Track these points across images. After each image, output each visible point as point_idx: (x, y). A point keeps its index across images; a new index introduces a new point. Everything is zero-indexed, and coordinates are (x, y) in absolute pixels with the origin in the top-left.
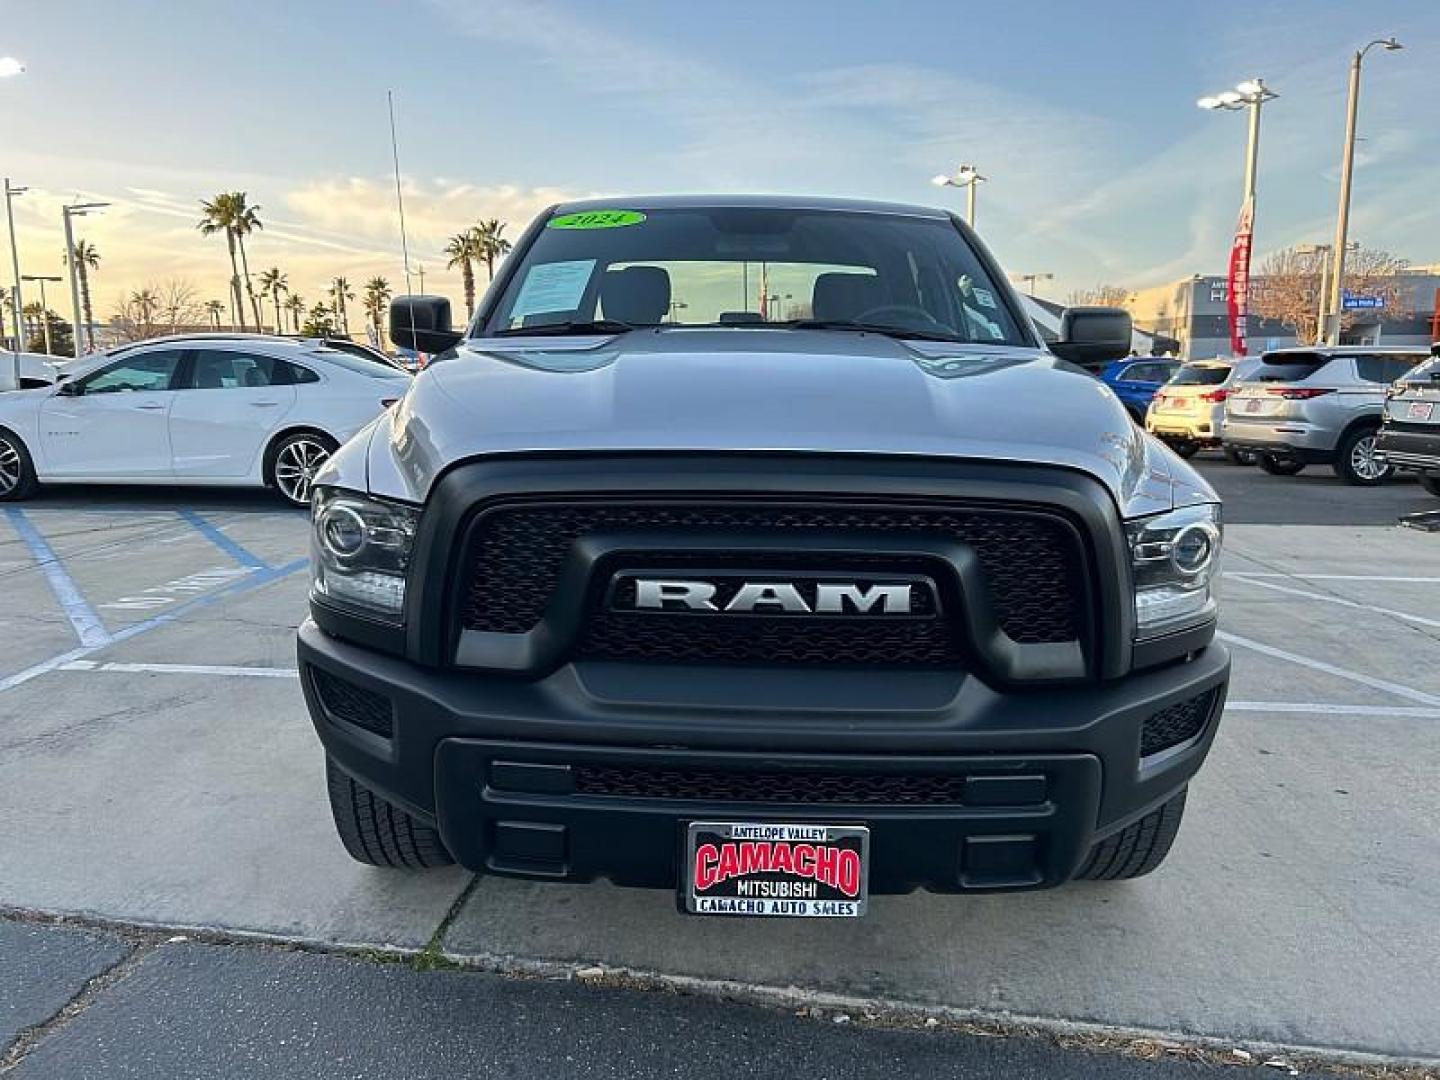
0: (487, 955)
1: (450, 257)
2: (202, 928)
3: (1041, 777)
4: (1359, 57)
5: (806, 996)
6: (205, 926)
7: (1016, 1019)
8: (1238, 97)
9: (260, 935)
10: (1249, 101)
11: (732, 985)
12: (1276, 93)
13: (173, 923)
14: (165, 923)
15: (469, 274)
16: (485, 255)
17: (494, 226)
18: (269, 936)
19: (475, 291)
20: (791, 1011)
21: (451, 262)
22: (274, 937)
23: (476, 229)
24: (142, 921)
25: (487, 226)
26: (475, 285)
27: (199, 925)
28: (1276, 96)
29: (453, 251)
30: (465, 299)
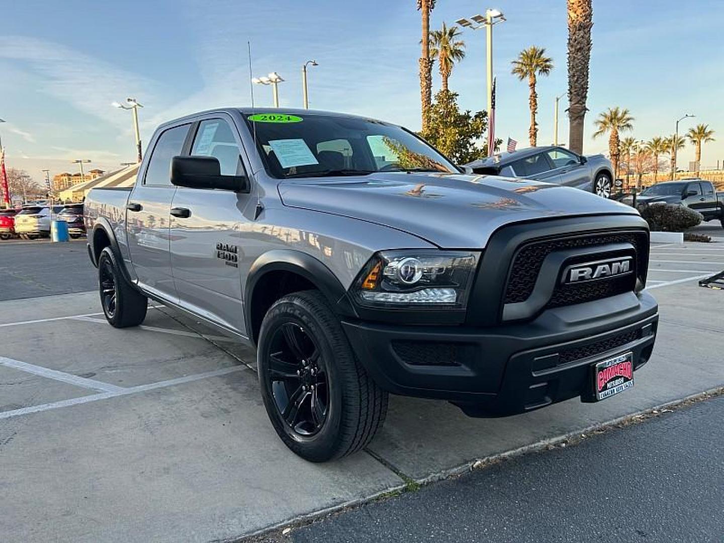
0: (433, 475)
2: (292, 520)
4: (305, 67)
5: (546, 442)
6: (293, 518)
7: (603, 424)
8: (268, 80)
9: (326, 510)
10: (272, 82)
11: (524, 448)
12: (283, 79)
13: (273, 525)
14: (268, 527)
18: (331, 509)
20: (547, 448)
22: (333, 508)
24: (253, 532)
27: (289, 519)
28: (283, 81)
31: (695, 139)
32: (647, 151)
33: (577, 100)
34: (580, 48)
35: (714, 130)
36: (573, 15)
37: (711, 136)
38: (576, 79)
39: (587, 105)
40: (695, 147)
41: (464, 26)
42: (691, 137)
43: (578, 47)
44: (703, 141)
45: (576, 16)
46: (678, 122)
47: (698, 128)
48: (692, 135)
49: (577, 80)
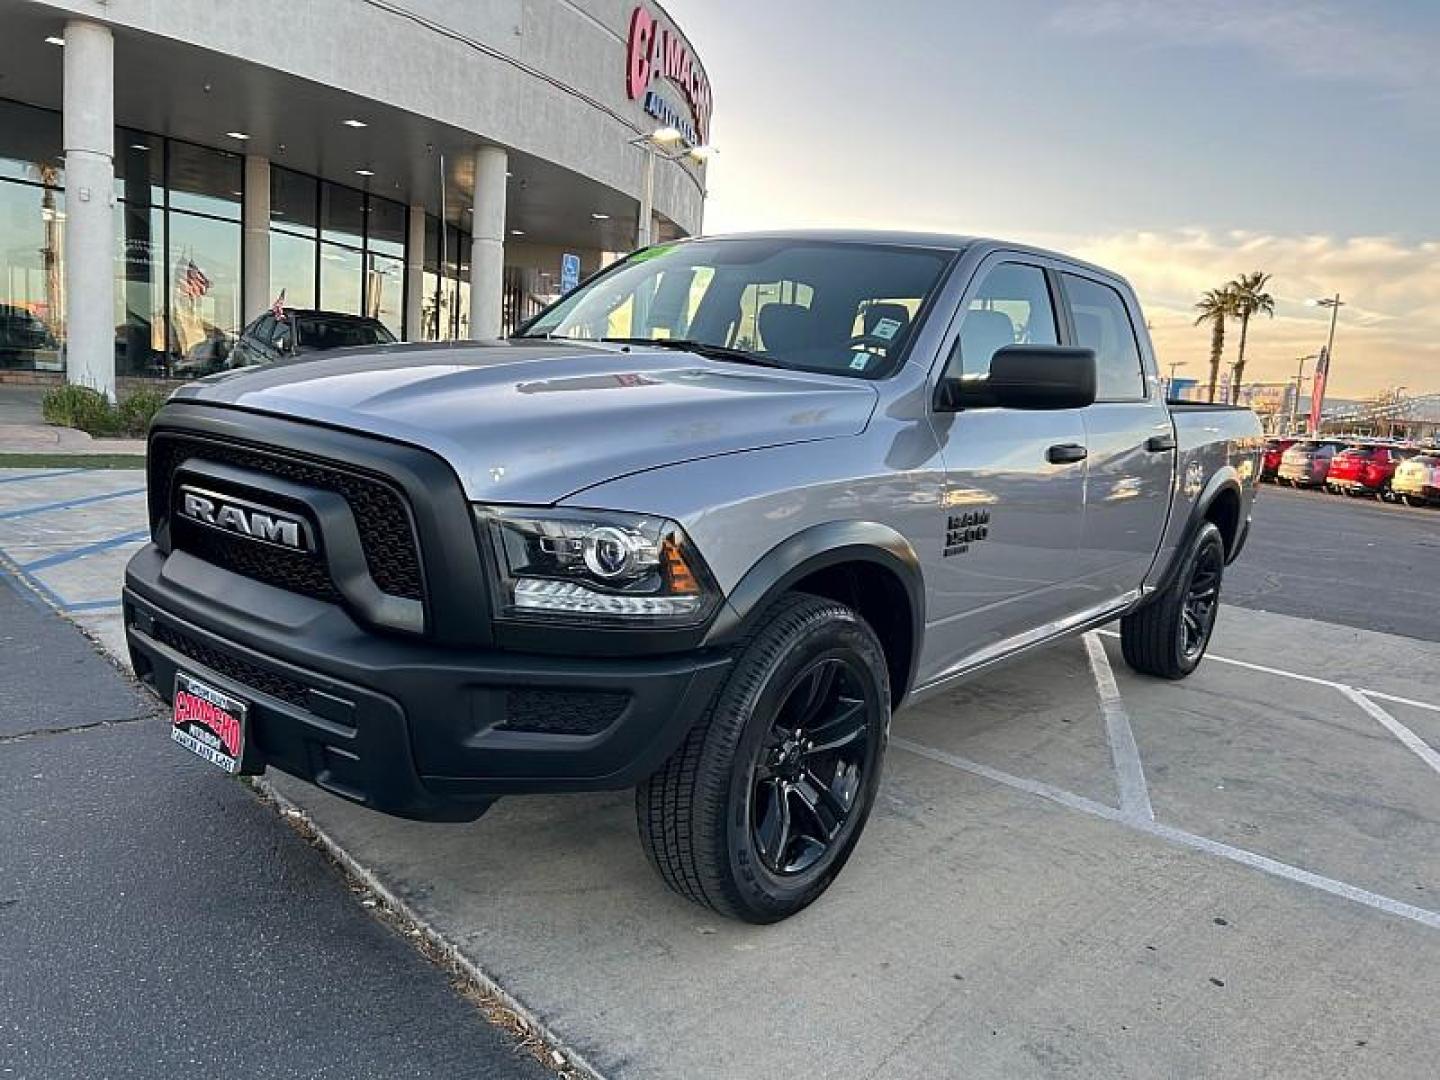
1: (1202, 312)
3: (352, 704)
15: (1219, 331)
16: (1241, 310)
17: (1257, 280)
19: (1223, 349)
21: (1201, 318)
23: (1235, 283)
25: (1249, 280)
26: (1225, 342)
29: (1206, 306)
30: (1210, 356)
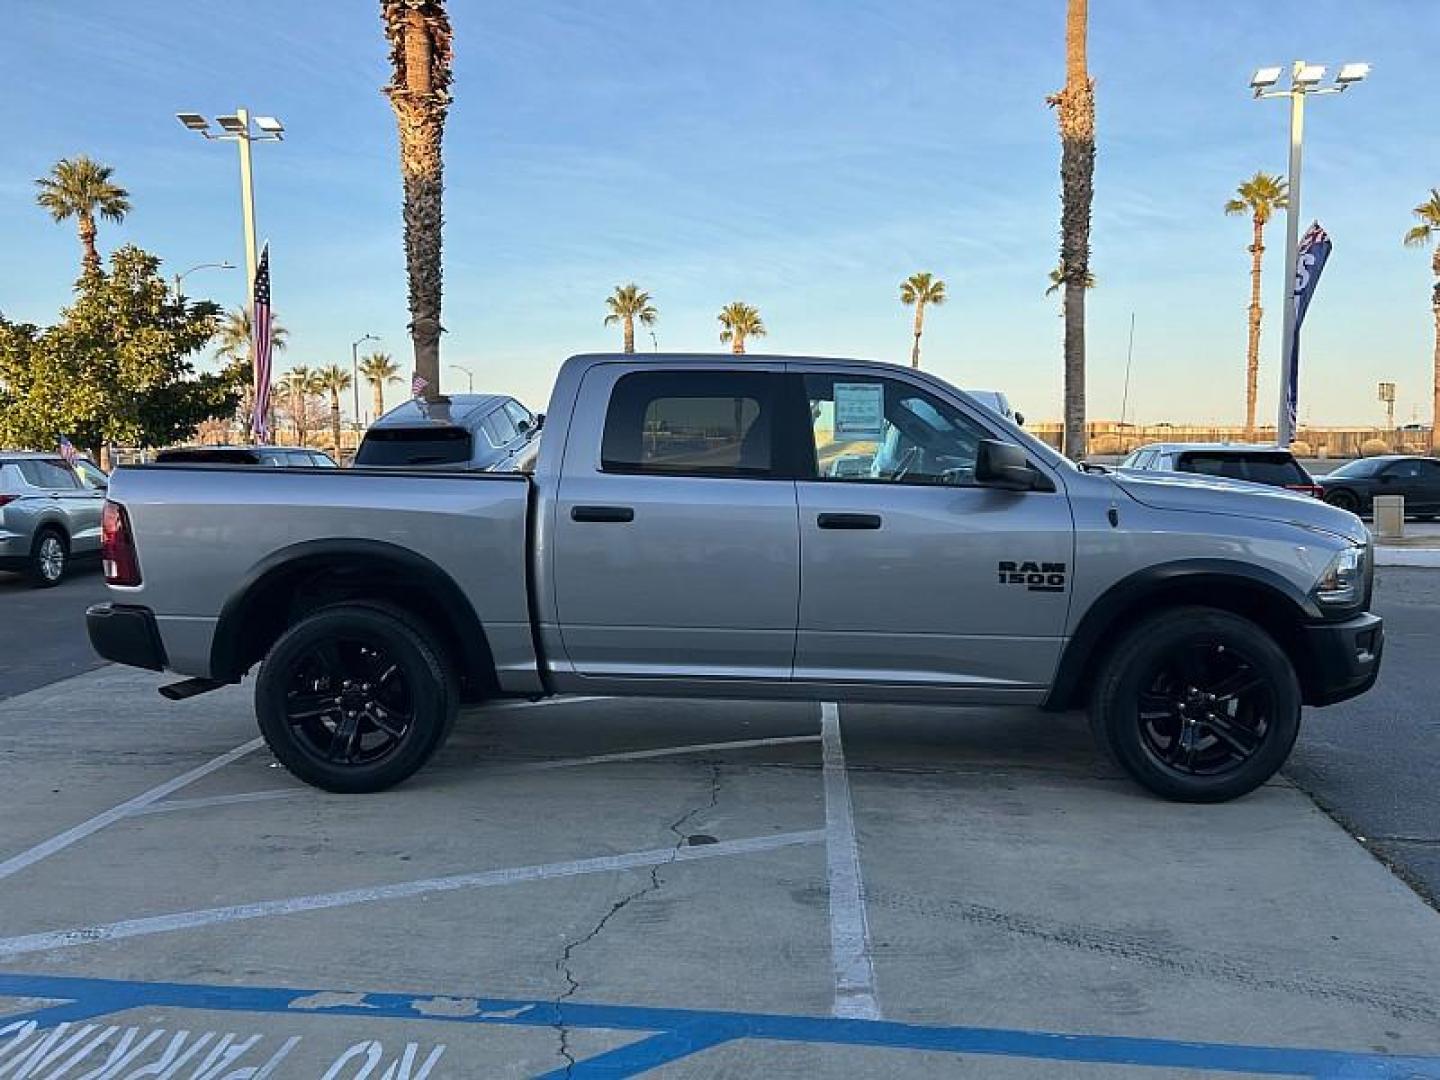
31: (373, 376)
32: (282, 390)
33: (427, 313)
34: (429, 225)
35: (399, 363)
36: (414, 165)
37: (396, 373)
38: (425, 274)
39: (442, 322)
40: (374, 388)
41: (190, 127)
42: (365, 372)
43: (427, 222)
44: (384, 381)
45: (420, 168)
46: (355, 345)
47: (375, 357)
48: (367, 368)
49: (428, 278)
